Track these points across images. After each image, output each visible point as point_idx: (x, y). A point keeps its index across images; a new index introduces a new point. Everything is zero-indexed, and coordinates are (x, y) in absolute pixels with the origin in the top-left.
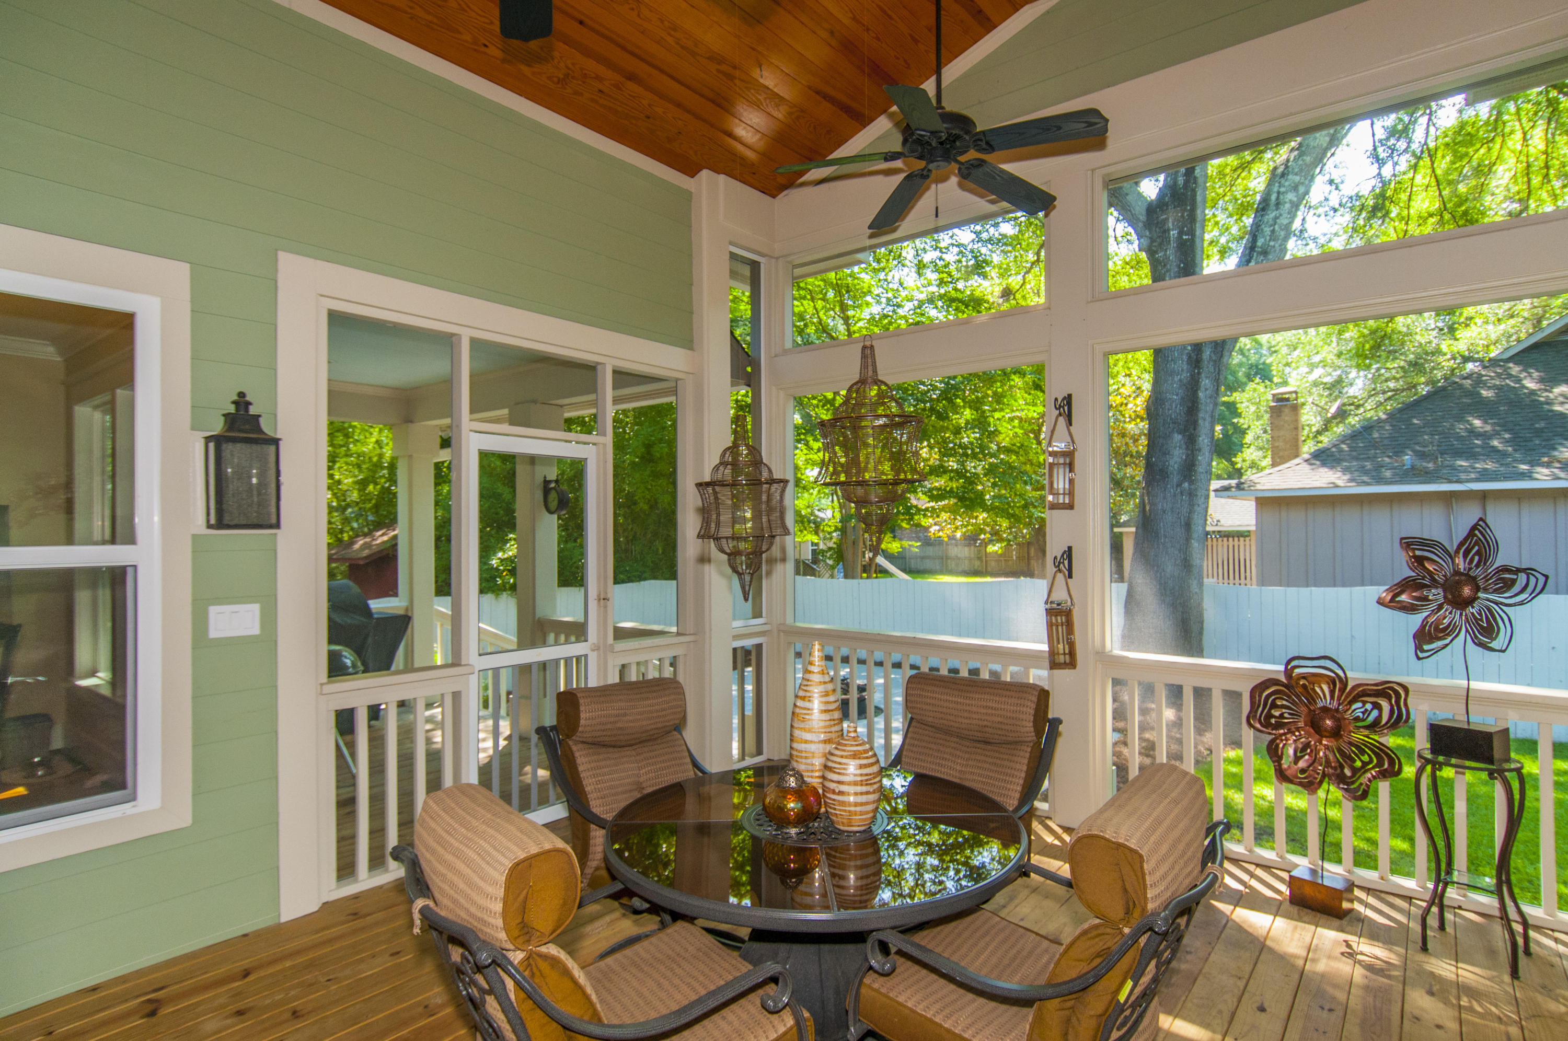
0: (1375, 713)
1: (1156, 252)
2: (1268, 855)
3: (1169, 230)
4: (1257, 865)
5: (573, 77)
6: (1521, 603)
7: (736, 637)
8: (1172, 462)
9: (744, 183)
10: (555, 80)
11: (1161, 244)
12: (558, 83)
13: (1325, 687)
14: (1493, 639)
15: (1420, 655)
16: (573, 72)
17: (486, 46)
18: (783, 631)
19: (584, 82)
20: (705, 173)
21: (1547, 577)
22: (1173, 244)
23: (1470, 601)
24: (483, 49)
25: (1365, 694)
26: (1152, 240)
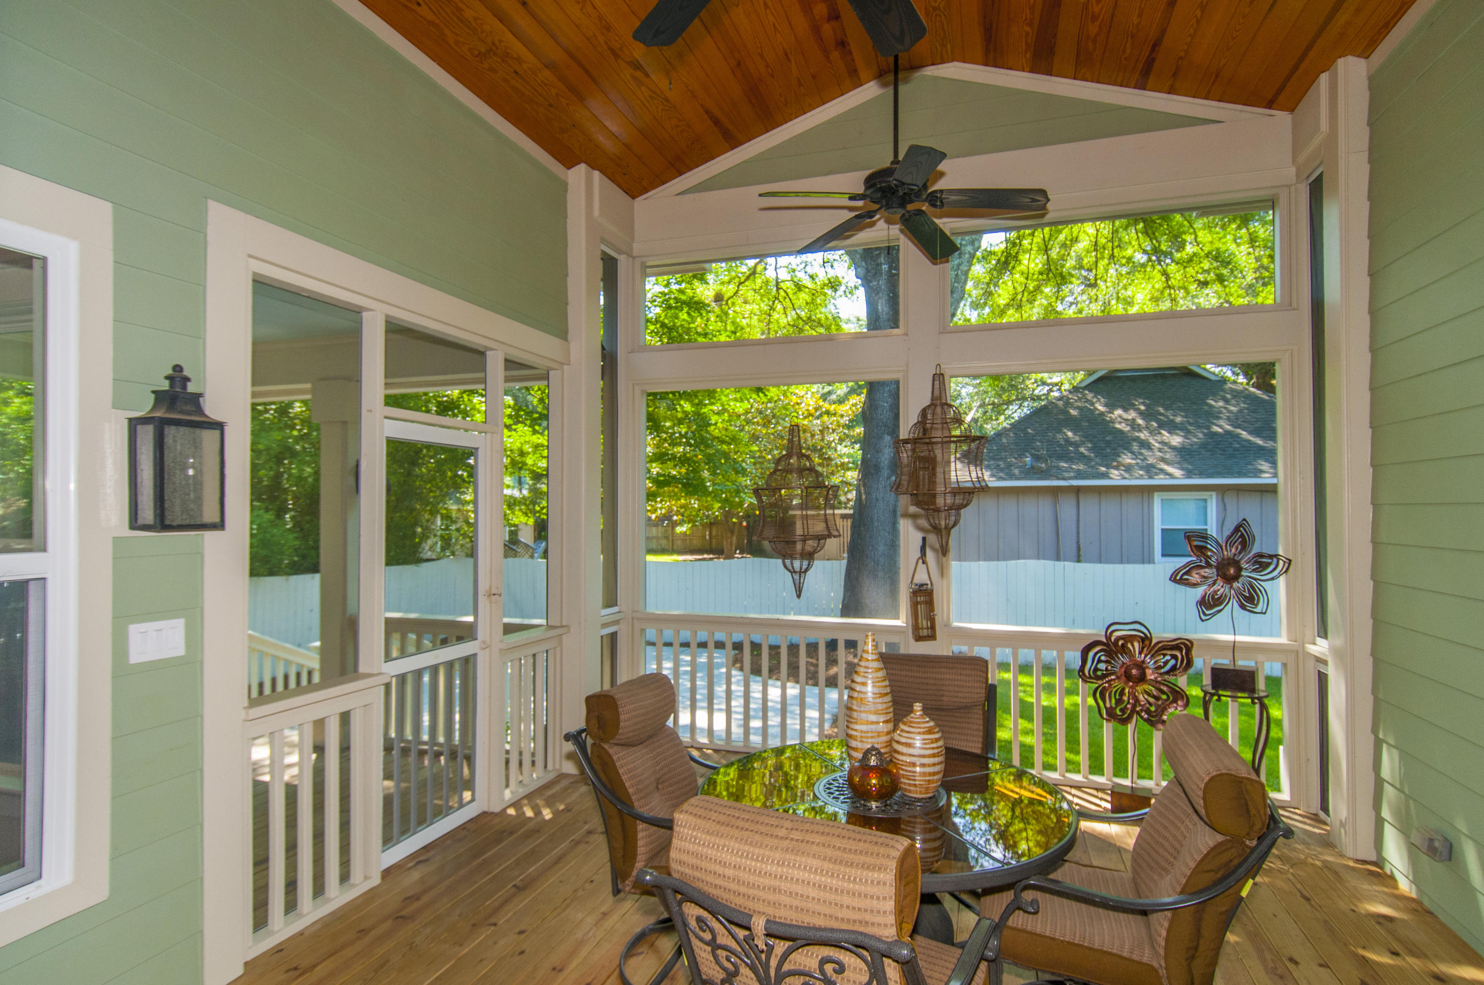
0: (1173, 662)
1: (871, 282)
2: (1078, 778)
3: (881, 264)
4: (1071, 787)
5: (495, 54)
6: (1272, 579)
7: (605, 625)
8: (883, 459)
9: (613, 181)
10: (476, 53)
11: (875, 274)
12: (477, 56)
13: (1136, 644)
14: (1256, 605)
15: (1204, 618)
16: (497, 48)
17: (419, 4)
18: (638, 619)
19: (503, 61)
20: (582, 168)
21: (1290, 561)
22: (884, 277)
23: (1236, 577)
24: (415, 7)
25: (1164, 648)
26: (868, 271)
